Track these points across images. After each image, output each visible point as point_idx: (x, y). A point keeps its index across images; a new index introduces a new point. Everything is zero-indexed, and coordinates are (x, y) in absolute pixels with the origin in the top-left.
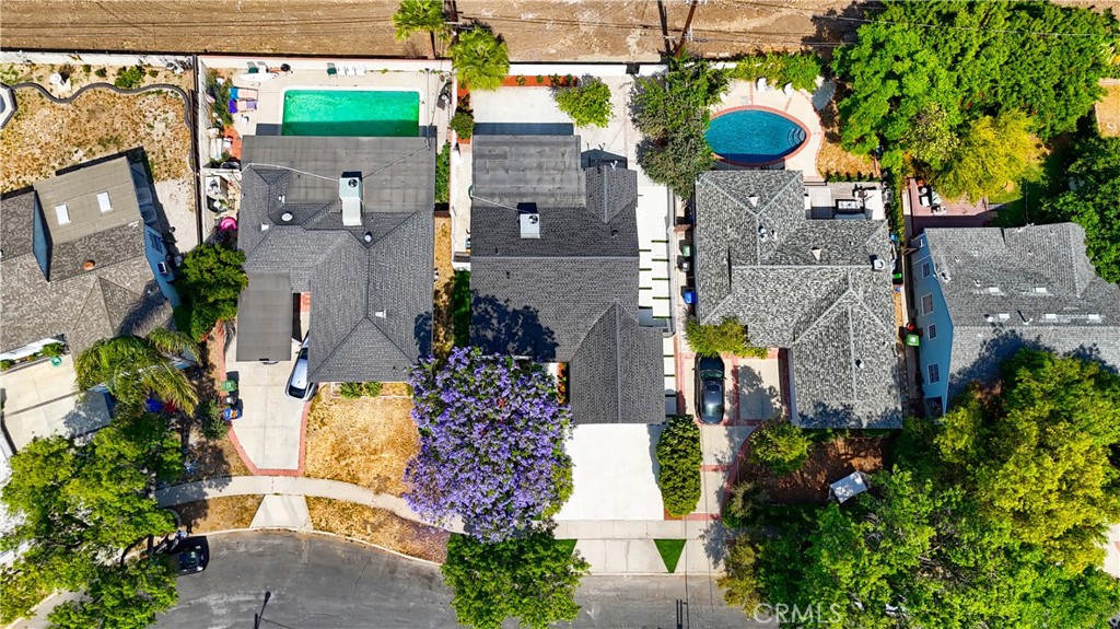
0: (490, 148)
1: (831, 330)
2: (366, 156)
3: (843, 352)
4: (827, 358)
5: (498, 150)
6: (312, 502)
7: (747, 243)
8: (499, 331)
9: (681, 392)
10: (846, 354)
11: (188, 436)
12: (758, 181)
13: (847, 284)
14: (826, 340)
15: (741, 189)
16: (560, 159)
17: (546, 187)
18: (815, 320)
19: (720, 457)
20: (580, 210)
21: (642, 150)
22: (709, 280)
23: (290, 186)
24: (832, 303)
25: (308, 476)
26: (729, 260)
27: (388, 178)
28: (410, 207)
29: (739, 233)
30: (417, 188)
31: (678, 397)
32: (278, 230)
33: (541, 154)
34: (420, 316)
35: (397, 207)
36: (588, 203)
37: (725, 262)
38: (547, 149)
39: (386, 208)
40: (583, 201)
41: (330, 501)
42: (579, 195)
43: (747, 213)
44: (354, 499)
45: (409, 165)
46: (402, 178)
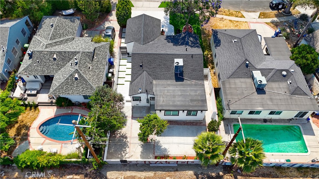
0: (199, 104)
1: (59, 37)
2: (257, 101)
3: (57, 29)
4: (64, 30)
5: (195, 103)
6: (242, 16)
7: (84, 60)
8: (188, 39)
9: (120, 38)
10: (56, 29)
11: (290, 30)
12: (71, 89)
13: (46, 46)
14: (62, 35)
15: (81, 84)
16: (165, 99)
17: (171, 88)
18: (64, 40)
19: (109, 23)
20: (156, 78)
21: (124, 123)
22: (103, 54)
23: (288, 88)
24: (55, 42)
25: (246, 22)
26: (93, 57)
27: (244, 92)
28: (232, 80)
29: (87, 65)
30: (230, 88)
31: (121, 37)
32: (287, 68)
33: (174, 101)
34: (219, 46)
35: (238, 81)
36: (152, 81)
37: (95, 58)
38: (171, 104)
39: (242, 80)
40: (154, 82)
41: (237, 17)
42: (156, 84)
43: (81, 70)
44: (230, 17)
45: (236, 97)
46: (238, 92)
